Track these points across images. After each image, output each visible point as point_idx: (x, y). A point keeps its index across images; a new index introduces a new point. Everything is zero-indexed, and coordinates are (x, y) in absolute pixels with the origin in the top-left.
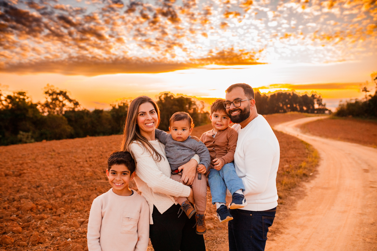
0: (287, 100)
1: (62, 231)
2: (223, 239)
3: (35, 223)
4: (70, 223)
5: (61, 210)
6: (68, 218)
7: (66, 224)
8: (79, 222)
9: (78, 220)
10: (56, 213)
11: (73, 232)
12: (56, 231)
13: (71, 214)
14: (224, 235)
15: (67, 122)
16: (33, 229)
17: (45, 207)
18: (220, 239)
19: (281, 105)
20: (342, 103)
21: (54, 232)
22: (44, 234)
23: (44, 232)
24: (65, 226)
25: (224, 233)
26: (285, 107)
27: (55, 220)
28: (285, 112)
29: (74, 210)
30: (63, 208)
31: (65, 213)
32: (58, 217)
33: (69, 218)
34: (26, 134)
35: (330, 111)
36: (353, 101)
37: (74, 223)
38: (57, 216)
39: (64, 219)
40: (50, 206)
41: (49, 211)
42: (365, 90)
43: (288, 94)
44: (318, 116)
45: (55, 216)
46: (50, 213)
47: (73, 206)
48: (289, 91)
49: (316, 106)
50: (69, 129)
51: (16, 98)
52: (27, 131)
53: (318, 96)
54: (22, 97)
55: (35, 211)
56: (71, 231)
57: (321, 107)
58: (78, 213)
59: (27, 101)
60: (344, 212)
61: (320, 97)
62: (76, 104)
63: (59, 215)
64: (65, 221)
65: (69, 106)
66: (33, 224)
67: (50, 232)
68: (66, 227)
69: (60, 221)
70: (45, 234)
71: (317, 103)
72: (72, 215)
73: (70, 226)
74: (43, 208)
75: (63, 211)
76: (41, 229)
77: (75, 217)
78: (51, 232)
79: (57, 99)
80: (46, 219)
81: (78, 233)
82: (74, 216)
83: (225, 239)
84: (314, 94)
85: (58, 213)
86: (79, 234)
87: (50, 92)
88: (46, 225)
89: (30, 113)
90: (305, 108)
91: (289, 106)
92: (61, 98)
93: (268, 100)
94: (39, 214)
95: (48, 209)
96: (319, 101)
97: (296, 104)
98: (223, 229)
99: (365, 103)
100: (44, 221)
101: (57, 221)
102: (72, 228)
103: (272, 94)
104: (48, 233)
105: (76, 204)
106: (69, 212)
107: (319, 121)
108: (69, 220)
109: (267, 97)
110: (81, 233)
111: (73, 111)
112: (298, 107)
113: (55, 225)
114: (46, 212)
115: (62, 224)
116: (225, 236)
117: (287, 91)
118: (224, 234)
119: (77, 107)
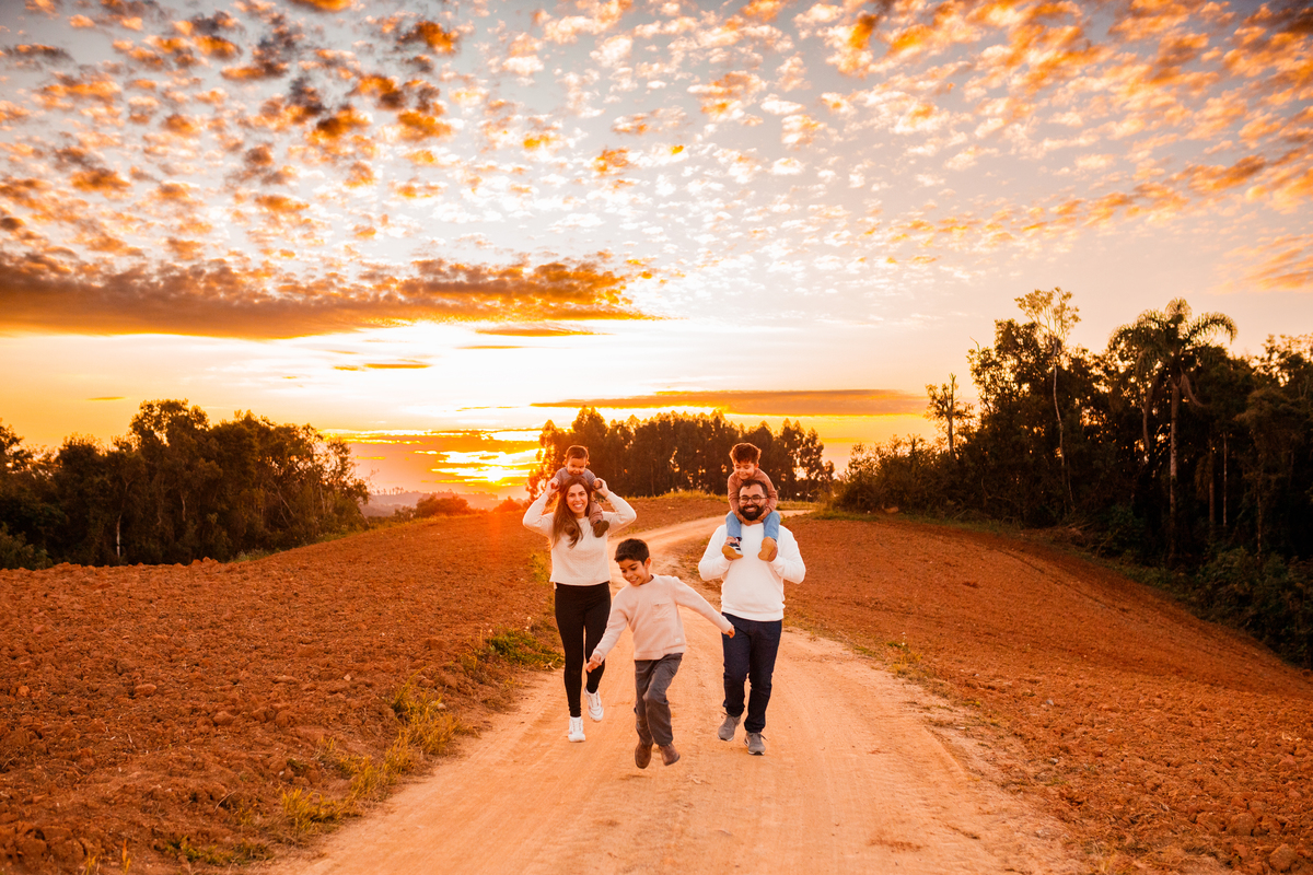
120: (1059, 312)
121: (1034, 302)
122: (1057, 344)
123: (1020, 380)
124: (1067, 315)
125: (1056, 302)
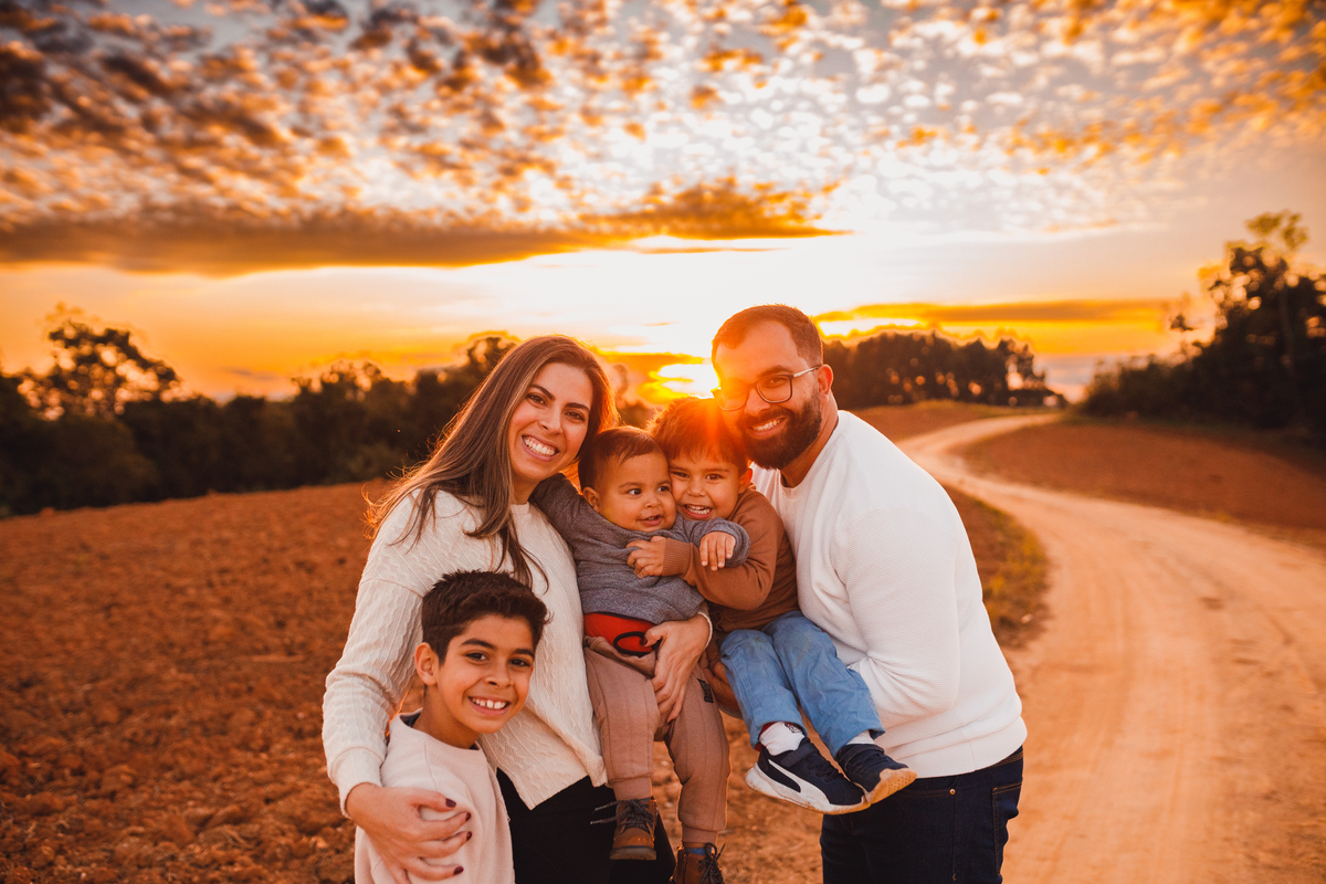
0: (914, 361)
1: (125, 858)
2: (742, 872)
3: (18, 830)
4: (154, 825)
5: (117, 775)
6: (145, 805)
7: (141, 829)
8: (190, 820)
9: (186, 813)
10: (98, 785)
11: (169, 864)
12: (99, 862)
13: (157, 788)
14: (745, 857)
15: (132, 443)
16: (8, 856)
17: (55, 763)
18: (733, 872)
19: (895, 378)
20: (1104, 370)
21: (94, 865)
22: (51, 874)
23: (51, 864)
24: (134, 840)
25: (746, 848)
26: (908, 386)
27: (94, 814)
28: (908, 401)
29: (168, 775)
30: (124, 768)
31: (133, 787)
32: (108, 802)
33: (149, 808)
35: (1061, 398)
36: (1142, 364)
37: (171, 824)
38: (105, 797)
39: (131, 810)
40: (73, 761)
41: (72, 781)
42: (1180, 324)
43: (916, 339)
44: (1024, 414)
45: (95, 797)
46: (76, 788)
47: (166, 758)
48: (920, 328)
50: (140, 467)
53: (1019, 346)
55: (16, 782)
56: (159, 858)
57: (1030, 384)
58: (186, 785)
60: (1163, 754)
61: (1026, 348)
62: (167, 376)
63: (112, 796)
64: (135, 817)
65: (139, 381)
66: (9, 834)
67: (76, 866)
68: (141, 845)
69: (118, 818)
70: (56, 873)
71: (1019, 371)
72: (162, 792)
73: (156, 837)
74: (48, 767)
75: (126, 779)
76: (41, 852)
77: (173, 802)
78: (81, 864)
79: (94, 359)
80: (59, 812)
81: (187, 866)
82: (170, 796)
83: (748, 869)
84: (1006, 338)
85: (109, 785)
86: (193, 869)
87: (70, 333)
88: (60, 835)
90: (976, 388)
91: (920, 380)
92: (109, 355)
93: (850, 360)
94: (33, 792)
95: (67, 772)
96: (1025, 364)
97: (945, 373)
98: (738, 831)
99: (1180, 368)
100: (52, 823)
101: (105, 819)
102: (166, 848)
103: (865, 339)
104: (69, 867)
105: (175, 751)
106: (151, 782)
107: (1025, 432)
108: (152, 813)
109: (847, 351)
110: (200, 867)
111: (155, 402)
112: (952, 384)
113: (94, 837)
114: (59, 782)
115: (124, 832)
116: (748, 860)
117: (915, 328)
118: (745, 852)
119: (169, 388)
120: (1288, 234)
121: (1265, 224)
122: (1283, 266)
123: (1250, 295)
124: (1295, 236)
125: (1285, 224)
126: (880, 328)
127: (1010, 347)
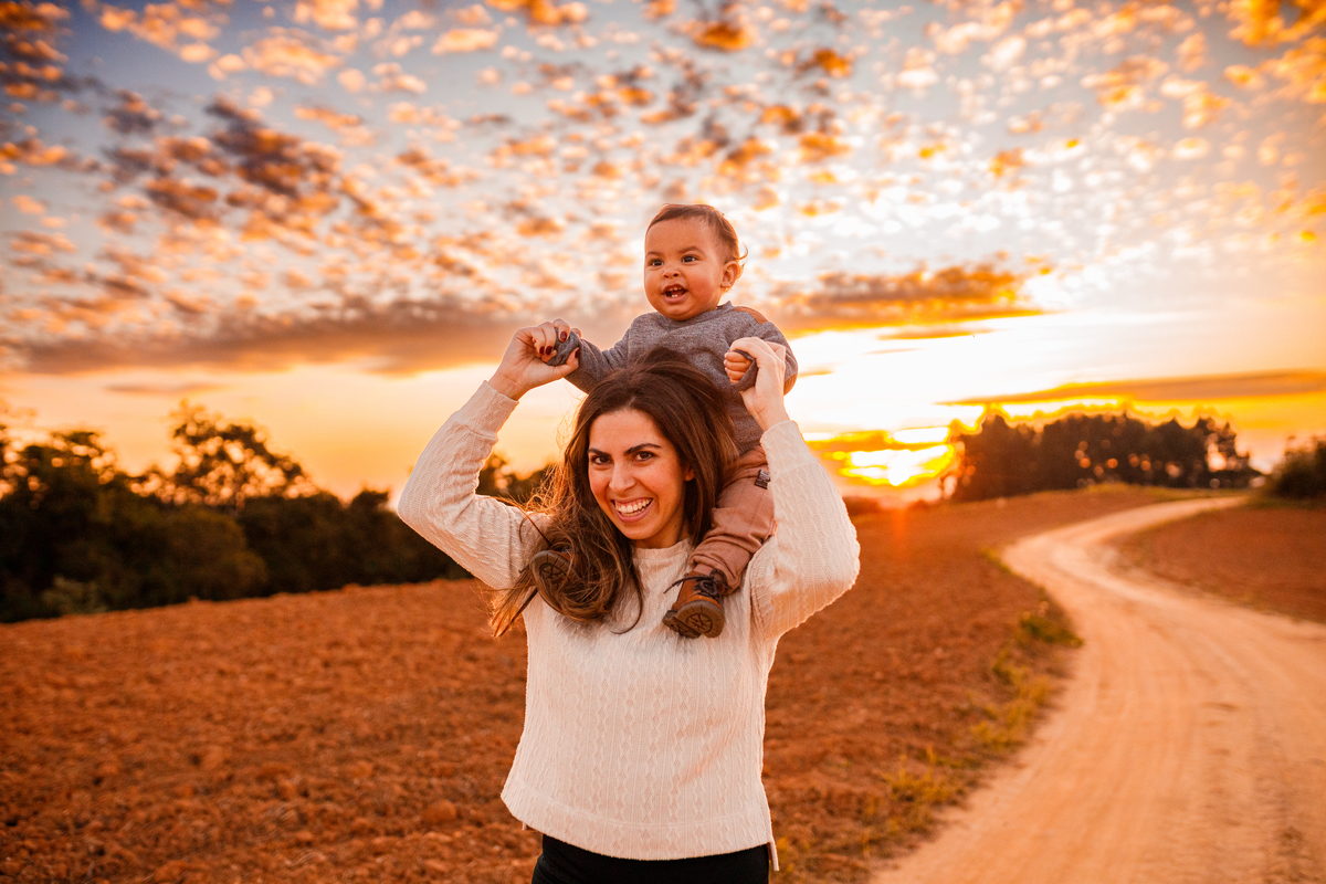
0: (1106, 443)
15: (242, 541)
19: (1085, 462)
20: (1295, 445)
26: (1099, 470)
34: (76, 587)
35: (1267, 478)
43: (1107, 420)
44: (1228, 496)
48: (1111, 409)
49: (1217, 461)
50: (248, 564)
51: (57, 453)
52: (83, 576)
53: (1219, 423)
54: (80, 450)
57: (1233, 463)
59: (97, 463)
61: (1227, 426)
62: (293, 472)
65: (269, 478)
71: (1220, 451)
79: (222, 455)
84: (1205, 417)
87: (192, 430)
89: (103, 511)
90: (1174, 470)
92: (236, 451)
93: (1037, 441)
96: (1226, 442)
97: (1139, 454)
103: (1050, 421)
109: (1032, 433)
111: (276, 498)
112: (1146, 464)
117: (1104, 409)
119: (294, 484)
126: (1067, 409)
127: (1208, 426)
